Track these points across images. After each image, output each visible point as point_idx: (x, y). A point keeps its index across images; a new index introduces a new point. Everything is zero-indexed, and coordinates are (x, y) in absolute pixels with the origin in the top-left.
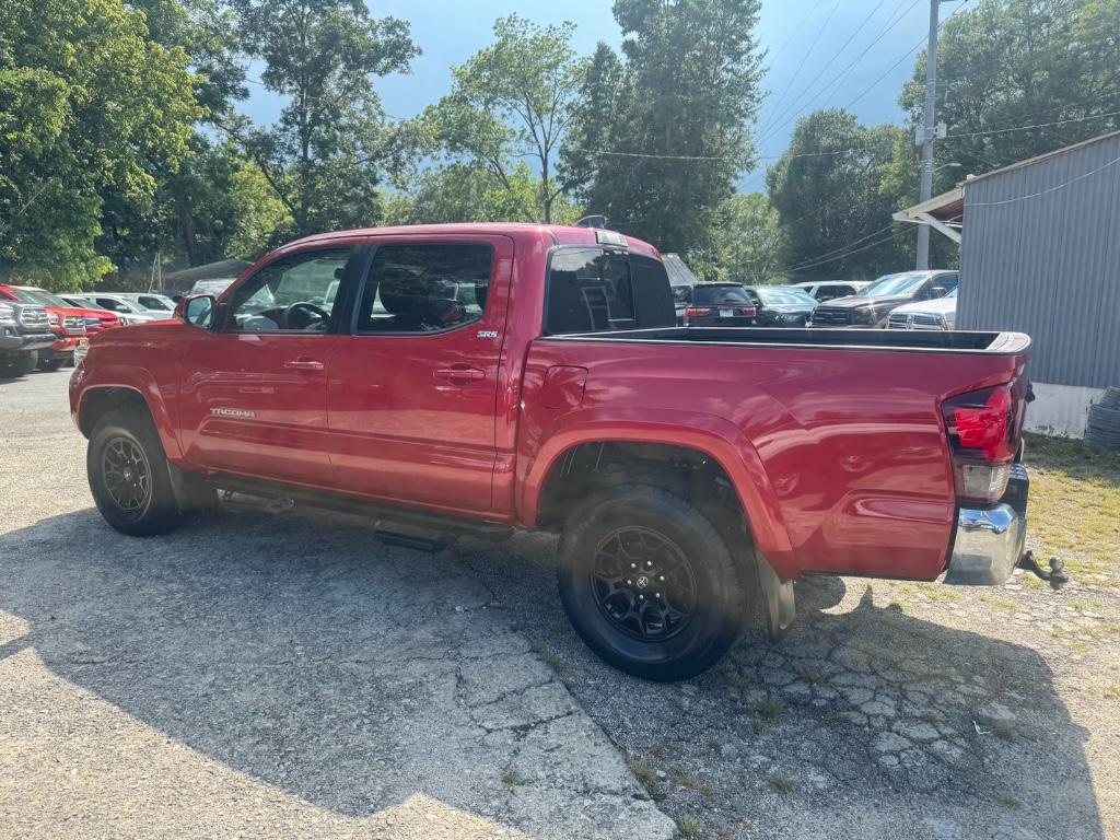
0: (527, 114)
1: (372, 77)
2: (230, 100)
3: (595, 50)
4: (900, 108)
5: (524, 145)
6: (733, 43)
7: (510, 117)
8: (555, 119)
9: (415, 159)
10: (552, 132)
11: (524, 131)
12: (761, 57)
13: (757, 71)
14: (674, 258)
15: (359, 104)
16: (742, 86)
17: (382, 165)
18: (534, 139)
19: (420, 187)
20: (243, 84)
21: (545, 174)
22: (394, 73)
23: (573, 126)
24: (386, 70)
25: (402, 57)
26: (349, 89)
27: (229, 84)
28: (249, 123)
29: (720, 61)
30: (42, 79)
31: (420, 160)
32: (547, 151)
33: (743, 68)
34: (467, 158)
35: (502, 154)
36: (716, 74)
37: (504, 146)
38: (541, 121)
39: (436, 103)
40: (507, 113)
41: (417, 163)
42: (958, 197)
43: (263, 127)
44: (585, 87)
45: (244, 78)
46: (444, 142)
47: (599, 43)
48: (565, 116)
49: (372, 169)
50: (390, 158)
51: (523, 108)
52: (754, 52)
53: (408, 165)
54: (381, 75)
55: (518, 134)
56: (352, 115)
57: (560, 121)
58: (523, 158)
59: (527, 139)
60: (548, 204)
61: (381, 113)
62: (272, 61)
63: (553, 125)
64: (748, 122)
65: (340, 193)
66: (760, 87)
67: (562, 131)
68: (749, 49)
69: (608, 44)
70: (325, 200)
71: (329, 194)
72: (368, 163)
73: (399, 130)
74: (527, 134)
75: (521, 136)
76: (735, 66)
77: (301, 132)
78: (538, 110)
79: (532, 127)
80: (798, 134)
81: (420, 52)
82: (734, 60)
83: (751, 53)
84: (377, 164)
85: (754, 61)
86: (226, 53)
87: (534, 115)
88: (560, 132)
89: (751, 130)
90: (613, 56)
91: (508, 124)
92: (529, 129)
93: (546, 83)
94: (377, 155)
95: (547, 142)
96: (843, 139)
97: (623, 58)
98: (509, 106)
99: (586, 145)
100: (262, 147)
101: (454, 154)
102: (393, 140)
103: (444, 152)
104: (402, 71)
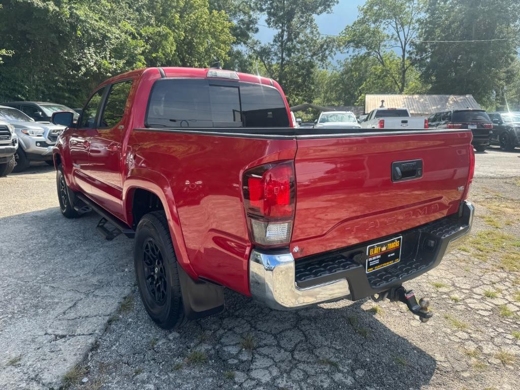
0: (395, 26)
1: (314, 16)
2: (251, 34)
5: (393, 42)
7: (387, 28)
8: (411, 27)
9: (333, 54)
10: (409, 34)
11: (393, 35)
14: (469, 97)
15: (308, 31)
17: (317, 58)
18: (398, 39)
19: (342, 68)
20: (256, 26)
21: (404, 56)
22: (324, 14)
23: (420, 30)
24: (321, 12)
25: (329, 6)
26: (303, 23)
27: (251, 26)
28: (260, 43)
30: (163, 30)
31: (335, 54)
32: (405, 44)
34: (363, 51)
35: (381, 48)
37: (382, 44)
38: (403, 29)
39: (351, 25)
41: (333, 56)
43: (265, 45)
44: (428, 9)
45: (256, 23)
46: (352, 44)
48: (417, 25)
49: (312, 60)
50: (320, 55)
51: (394, 24)
53: (329, 57)
54: (318, 15)
55: (391, 37)
56: (306, 35)
57: (414, 28)
58: (393, 49)
59: (395, 39)
60: (404, 72)
61: (318, 33)
62: (269, 14)
63: (410, 31)
65: (296, 72)
70: (288, 77)
71: (290, 73)
72: (310, 58)
73: (326, 40)
74: (395, 37)
75: (392, 37)
77: (281, 46)
78: (402, 23)
79: (398, 32)
81: (338, 2)
84: (314, 58)
86: (251, 13)
87: (399, 26)
88: (414, 34)
91: (386, 32)
92: (397, 34)
93: (407, 9)
94: (314, 54)
95: (406, 40)
98: (387, 23)
99: (426, 39)
100: (264, 53)
101: (357, 50)
102: (322, 46)
103: (351, 49)
104: (328, 13)
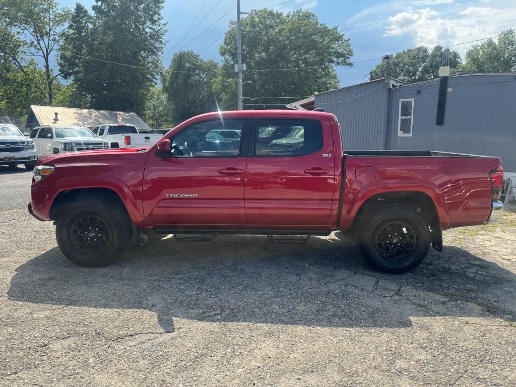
0: (34, 34)
3: (75, 7)
4: (220, 55)
5: (33, 50)
6: (152, 15)
7: (23, 34)
8: (51, 38)
10: (50, 45)
11: (33, 42)
12: (165, 25)
13: (163, 31)
16: (156, 36)
18: (39, 47)
21: (47, 66)
29: (145, 23)
32: (47, 55)
33: (157, 28)
35: (18, 54)
36: (144, 29)
37: (20, 49)
38: (43, 38)
40: (22, 31)
42: (312, 100)
47: (77, 4)
51: (32, 30)
52: (162, 22)
55: (29, 44)
57: (54, 40)
58: (33, 57)
59: (35, 47)
60: (49, 83)
63: (50, 42)
64: (159, 53)
66: (164, 38)
67: (56, 45)
68: (159, 19)
69: (82, 4)
74: (35, 44)
75: (31, 45)
76: (152, 26)
78: (40, 33)
79: (38, 41)
80: (174, 60)
82: (153, 24)
83: (161, 21)
85: (162, 26)
87: (39, 35)
89: (161, 57)
90: (86, 12)
91: (22, 37)
92: (36, 42)
95: (47, 50)
96: (195, 65)
97: (92, 13)
98: (22, 28)
